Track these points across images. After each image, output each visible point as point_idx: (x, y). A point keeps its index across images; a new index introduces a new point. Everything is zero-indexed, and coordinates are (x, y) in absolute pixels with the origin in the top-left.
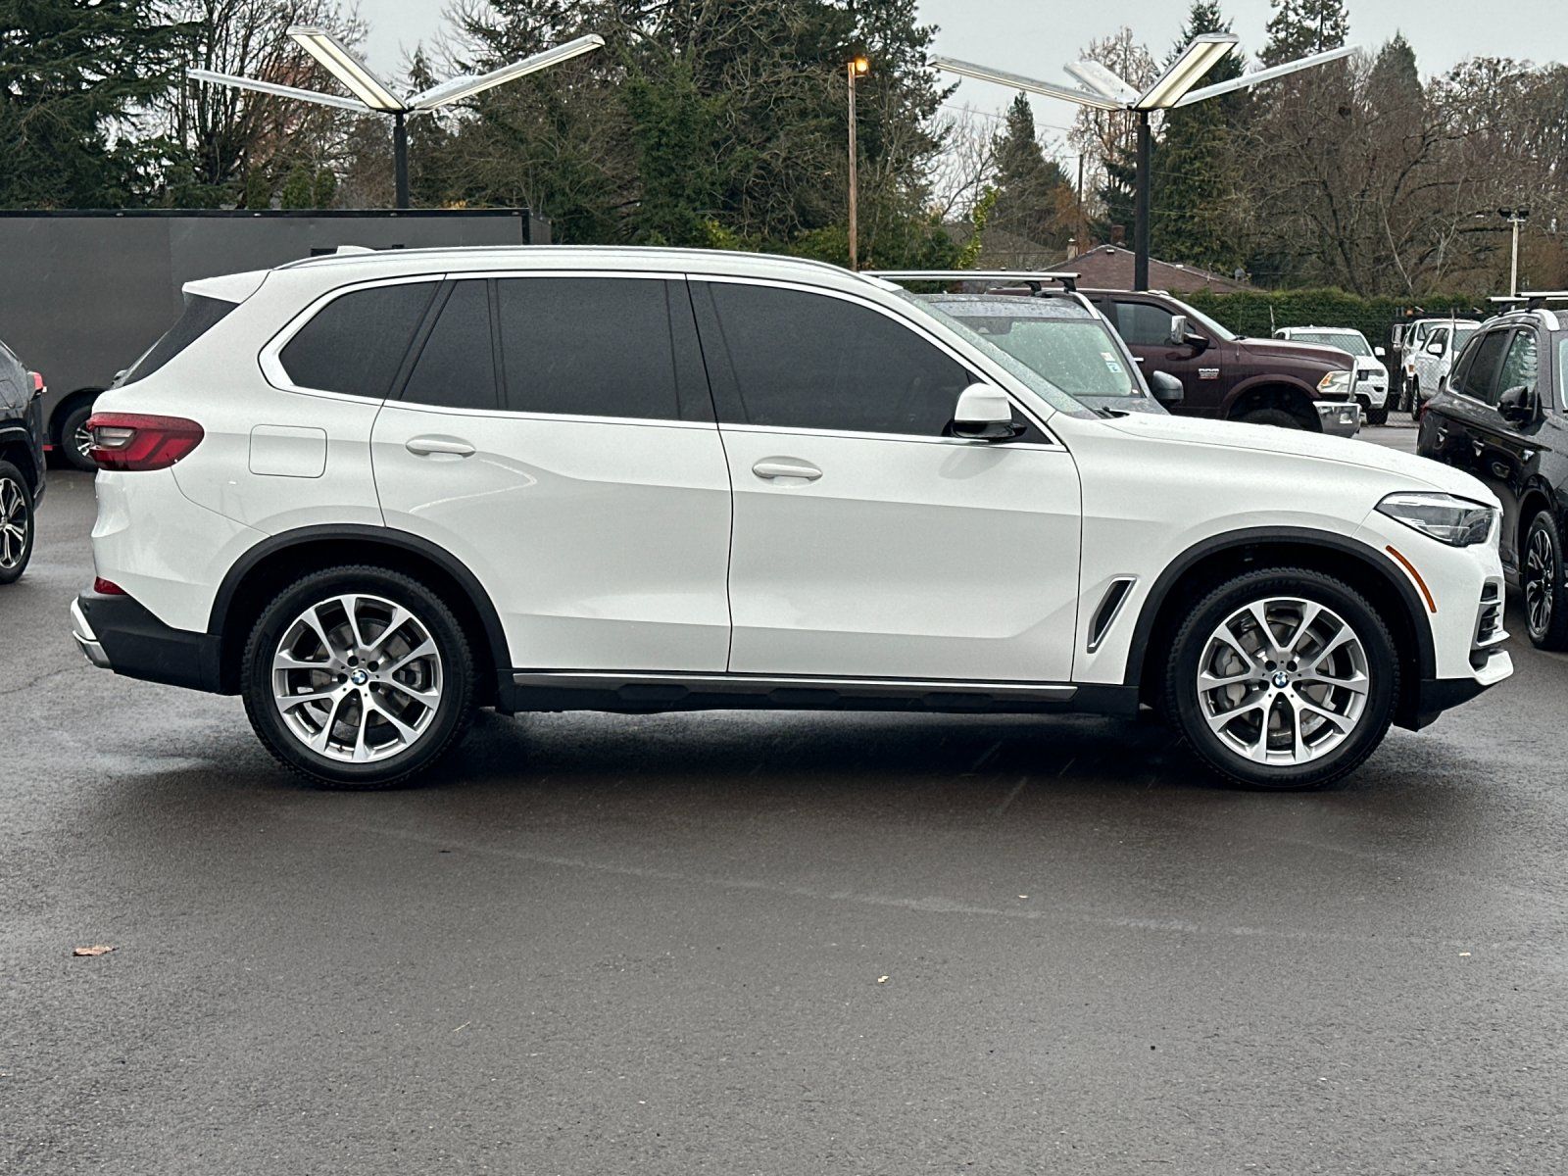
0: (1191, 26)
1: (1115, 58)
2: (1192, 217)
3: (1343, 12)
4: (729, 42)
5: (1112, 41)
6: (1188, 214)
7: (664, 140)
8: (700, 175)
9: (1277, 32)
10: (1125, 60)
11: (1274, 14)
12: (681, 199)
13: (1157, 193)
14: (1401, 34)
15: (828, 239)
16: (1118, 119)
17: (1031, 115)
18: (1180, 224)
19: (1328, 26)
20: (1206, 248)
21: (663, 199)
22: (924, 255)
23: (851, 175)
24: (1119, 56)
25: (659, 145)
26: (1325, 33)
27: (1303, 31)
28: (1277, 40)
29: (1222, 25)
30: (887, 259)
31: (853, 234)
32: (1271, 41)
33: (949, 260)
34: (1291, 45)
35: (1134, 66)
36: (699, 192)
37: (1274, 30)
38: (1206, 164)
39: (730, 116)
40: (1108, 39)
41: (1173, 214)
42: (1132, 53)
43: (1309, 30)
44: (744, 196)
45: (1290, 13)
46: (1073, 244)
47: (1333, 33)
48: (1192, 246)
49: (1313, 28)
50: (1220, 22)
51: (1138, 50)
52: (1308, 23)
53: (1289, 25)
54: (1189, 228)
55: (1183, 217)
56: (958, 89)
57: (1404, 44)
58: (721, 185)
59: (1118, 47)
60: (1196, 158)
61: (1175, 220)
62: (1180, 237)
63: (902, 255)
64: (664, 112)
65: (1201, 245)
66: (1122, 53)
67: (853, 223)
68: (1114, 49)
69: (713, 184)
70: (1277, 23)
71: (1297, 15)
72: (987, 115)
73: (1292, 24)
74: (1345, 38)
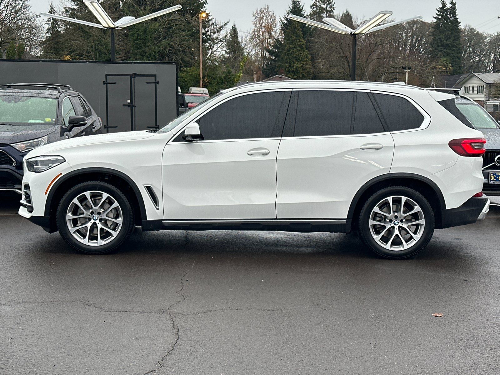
0: (292, 6)
1: (264, 15)
2: (293, 66)
3: (333, 3)
4: (160, 5)
5: (263, 9)
6: (292, 65)
7: (139, 37)
8: (150, 49)
9: (313, 8)
10: (267, 16)
11: (312, 3)
12: (145, 57)
13: (282, 58)
14: (348, 10)
15: (192, 71)
16: (265, 34)
17: (237, 32)
18: (289, 68)
19: (329, 7)
20: (298, 76)
21: (138, 57)
22: (224, 77)
23: (200, 51)
24: (265, 14)
25: (137, 39)
26: (328, 9)
27: (322, 9)
28: (313, 11)
29: (301, 6)
30: (212, 78)
31: (201, 69)
32: (311, 11)
33: (232, 79)
34: (317, 13)
35: (270, 18)
36: (150, 55)
37: (312, 7)
38: (298, 50)
39: (161, 30)
40: (262, 8)
41: (288, 65)
42: (269, 13)
43: (323, 8)
44: (165, 56)
45: (317, 2)
46: (255, 74)
47: (330, 9)
48: (294, 75)
49: (324, 7)
50: (300, 5)
51: (271, 12)
52: (322, 6)
53: (317, 6)
54: (293, 70)
55: (290, 66)
56: (229, 23)
57: (349, 13)
58: (157, 52)
59: (265, 11)
60: (294, 47)
61: (288, 67)
62: (289, 72)
63: (217, 77)
64: (139, 28)
65: (296, 75)
66: (266, 13)
67: (201, 66)
68: (263, 12)
69: (155, 52)
70: (313, 5)
71: (319, 3)
72: (244, 32)
73: (318, 6)
74: (334, 11)
